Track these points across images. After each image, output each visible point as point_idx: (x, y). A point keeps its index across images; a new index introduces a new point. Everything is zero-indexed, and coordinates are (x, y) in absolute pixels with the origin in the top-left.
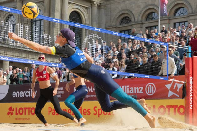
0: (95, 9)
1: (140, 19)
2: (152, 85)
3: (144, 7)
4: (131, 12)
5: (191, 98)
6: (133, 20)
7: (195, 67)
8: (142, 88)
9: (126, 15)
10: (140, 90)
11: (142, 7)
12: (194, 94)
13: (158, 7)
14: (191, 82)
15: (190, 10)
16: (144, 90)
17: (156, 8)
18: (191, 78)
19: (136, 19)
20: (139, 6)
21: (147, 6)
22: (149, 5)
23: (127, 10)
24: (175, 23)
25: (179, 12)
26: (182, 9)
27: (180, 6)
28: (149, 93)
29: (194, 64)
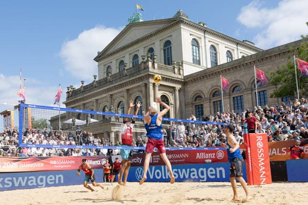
0: (177, 93)
1: (209, 97)
2: (221, 152)
3: (211, 88)
4: (202, 92)
5: (250, 163)
6: (204, 97)
7: (251, 142)
8: (214, 154)
9: (198, 95)
10: (212, 155)
11: (209, 88)
12: (252, 158)
13: (221, 87)
14: (249, 151)
15: (244, 88)
16: (215, 156)
17: (219, 88)
18: (249, 148)
19: (206, 96)
20: (207, 88)
21: (212, 87)
22: (214, 86)
23: (199, 91)
24: (234, 98)
25: (236, 89)
26: (238, 88)
27: (237, 85)
28: (220, 158)
29: (250, 139)
